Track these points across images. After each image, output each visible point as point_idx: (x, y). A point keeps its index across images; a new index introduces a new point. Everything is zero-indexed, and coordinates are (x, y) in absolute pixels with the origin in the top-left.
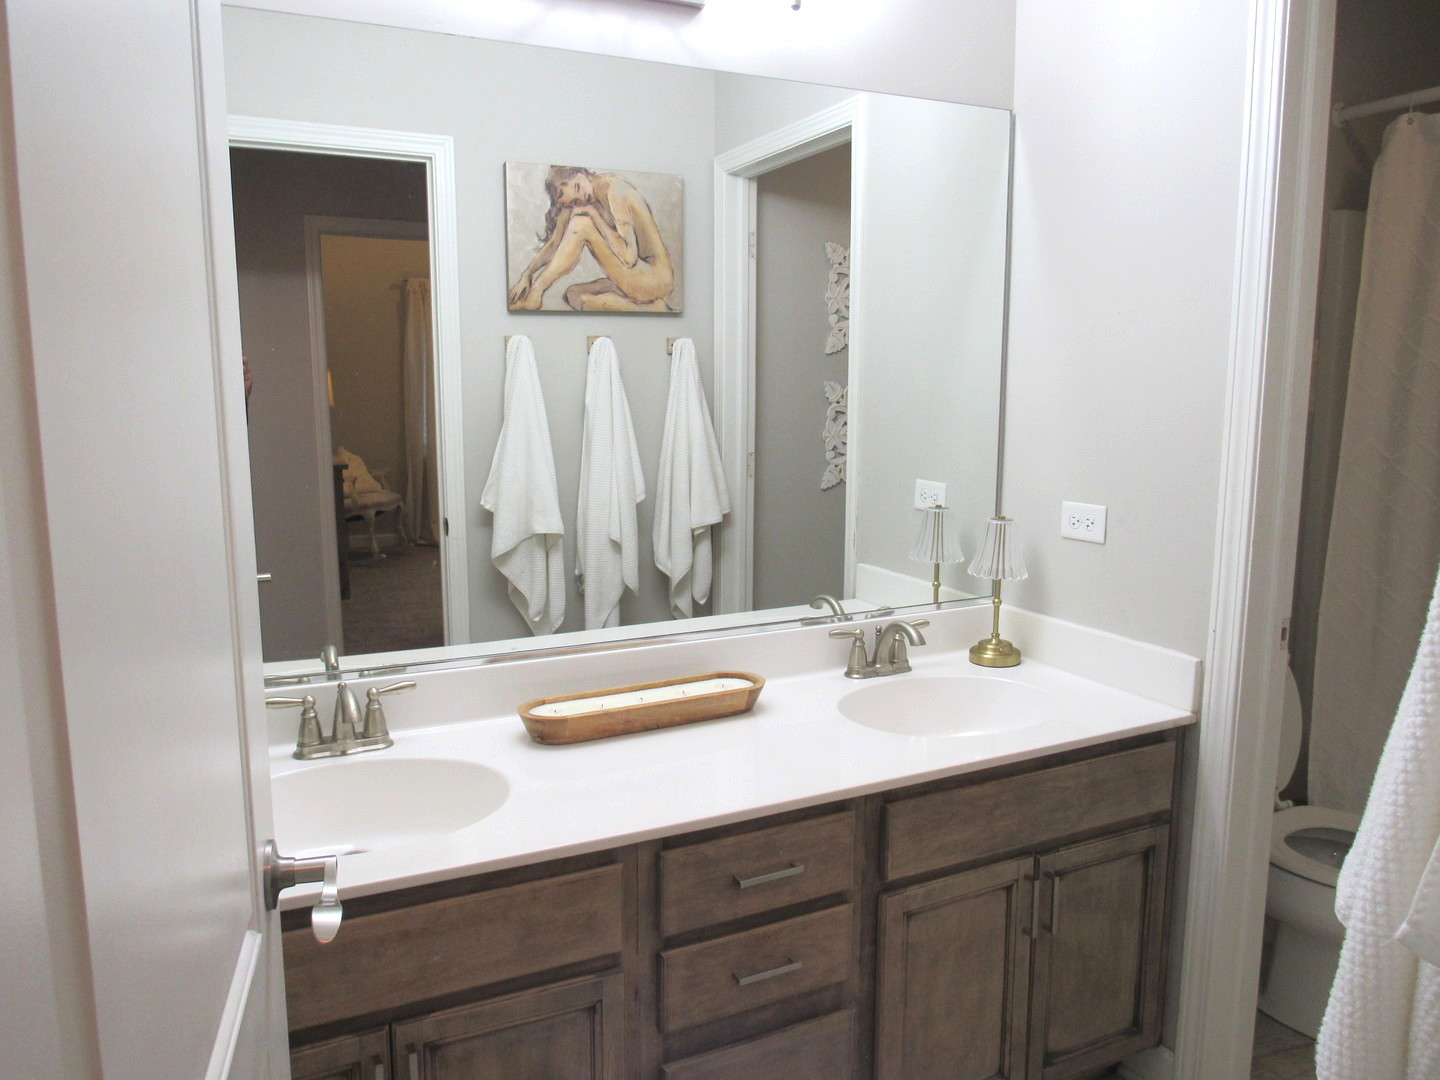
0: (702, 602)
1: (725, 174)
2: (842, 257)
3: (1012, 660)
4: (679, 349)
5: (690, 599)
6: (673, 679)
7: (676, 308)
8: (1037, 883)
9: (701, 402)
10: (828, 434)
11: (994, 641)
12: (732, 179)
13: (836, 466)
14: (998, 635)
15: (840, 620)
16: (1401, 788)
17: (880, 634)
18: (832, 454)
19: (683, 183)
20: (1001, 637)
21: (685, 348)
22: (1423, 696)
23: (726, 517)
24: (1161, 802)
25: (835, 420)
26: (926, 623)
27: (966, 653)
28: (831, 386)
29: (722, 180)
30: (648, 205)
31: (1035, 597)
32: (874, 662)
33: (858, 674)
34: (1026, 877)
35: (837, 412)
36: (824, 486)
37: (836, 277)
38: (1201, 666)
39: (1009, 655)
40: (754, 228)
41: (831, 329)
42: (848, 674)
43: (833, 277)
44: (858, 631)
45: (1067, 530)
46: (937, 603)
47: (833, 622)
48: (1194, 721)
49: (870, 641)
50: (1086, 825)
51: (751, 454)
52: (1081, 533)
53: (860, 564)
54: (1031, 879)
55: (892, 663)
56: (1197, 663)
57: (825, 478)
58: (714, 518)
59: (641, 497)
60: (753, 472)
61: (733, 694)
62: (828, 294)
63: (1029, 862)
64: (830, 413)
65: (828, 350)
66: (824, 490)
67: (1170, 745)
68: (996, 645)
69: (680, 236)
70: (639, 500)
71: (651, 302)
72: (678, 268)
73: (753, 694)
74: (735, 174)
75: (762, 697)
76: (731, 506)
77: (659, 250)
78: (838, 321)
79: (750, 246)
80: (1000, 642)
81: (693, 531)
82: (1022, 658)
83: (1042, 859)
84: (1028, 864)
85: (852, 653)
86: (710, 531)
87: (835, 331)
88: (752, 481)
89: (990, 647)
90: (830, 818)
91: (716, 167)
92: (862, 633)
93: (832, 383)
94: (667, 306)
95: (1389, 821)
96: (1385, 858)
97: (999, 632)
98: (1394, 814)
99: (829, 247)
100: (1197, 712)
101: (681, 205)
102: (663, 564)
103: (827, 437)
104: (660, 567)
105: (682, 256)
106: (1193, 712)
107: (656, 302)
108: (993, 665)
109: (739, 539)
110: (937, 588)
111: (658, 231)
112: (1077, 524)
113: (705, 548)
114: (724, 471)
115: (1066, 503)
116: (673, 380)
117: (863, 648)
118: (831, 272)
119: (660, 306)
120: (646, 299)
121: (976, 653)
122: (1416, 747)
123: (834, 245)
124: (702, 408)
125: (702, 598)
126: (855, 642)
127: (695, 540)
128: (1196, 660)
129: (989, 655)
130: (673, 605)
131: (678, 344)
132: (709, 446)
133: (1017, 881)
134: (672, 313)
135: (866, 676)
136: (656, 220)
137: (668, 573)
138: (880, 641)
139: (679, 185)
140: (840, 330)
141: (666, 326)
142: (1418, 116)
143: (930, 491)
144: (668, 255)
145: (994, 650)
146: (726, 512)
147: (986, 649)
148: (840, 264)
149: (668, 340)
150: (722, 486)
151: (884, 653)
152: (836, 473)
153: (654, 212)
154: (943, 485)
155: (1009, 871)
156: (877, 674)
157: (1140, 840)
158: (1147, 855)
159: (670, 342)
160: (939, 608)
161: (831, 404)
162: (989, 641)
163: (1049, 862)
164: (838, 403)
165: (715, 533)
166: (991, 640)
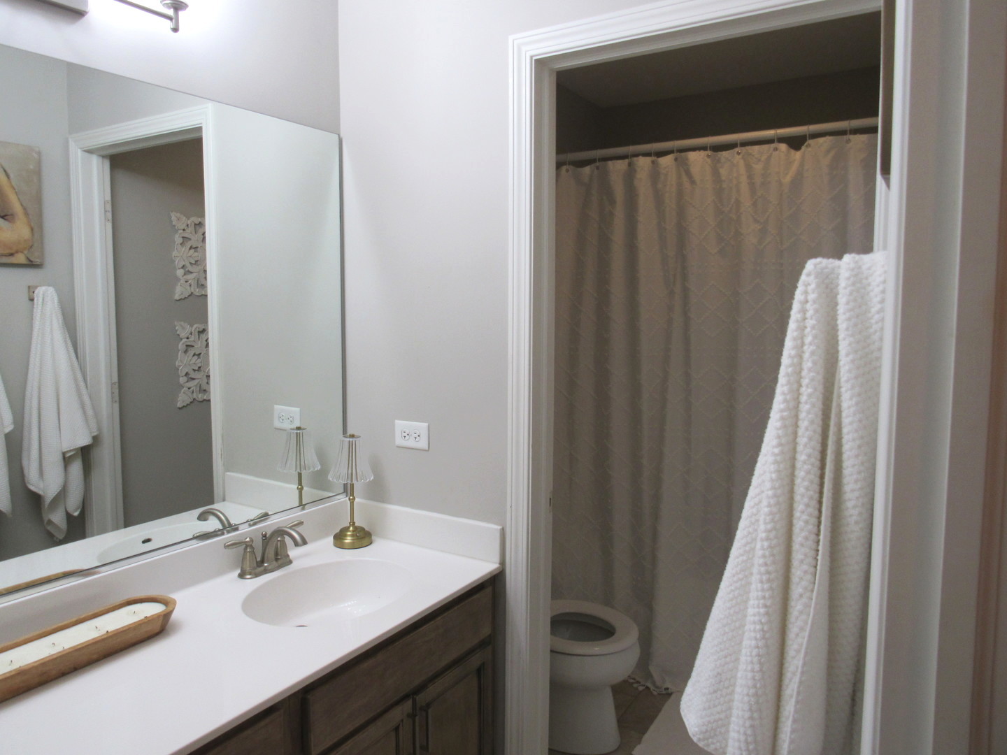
0: (76, 514)
1: (80, 153)
2: (185, 225)
3: (366, 541)
4: (41, 296)
5: (64, 513)
6: (83, 616)
7: (37, 261)
8: (417, 718)
9: (65, 341)
10: (180, 364)
11: (351, 529)
12: (86, 154)
13: (189, 388)
14: (354, 523)
15: (228, 532)
16: (755, 660)
17: (266, 539)
18: (185, 379)
19: (39, 153)
20: (356, 525)
21: (47, 297)
22: (763, 594)
23: (96, 439)
24: (486, 631)
25: (186, 352)
26: (301, 523)
27: (331, 539)
28: (181, 326)
29: (76, 155)
30: (5, 171)
31: (378, 491)
32: (262, 562)
33: (250, 575)
34: (408, 716)
35: (187, 346)
36: (179, 405)
37: (181, 240)
38: (503, 533)
39: (363, 537)
40: (108, 197)
41: (178, 280)
42: (242, 576)
43: (178, 240)
44: (248, 539)
45: (399, 441)
46: (302, 505)
47: (223, 534)
48: (501, 570)
49: (258, 544)
50: (444, 663)
51: (115, 384)
52: (411, 443)
53: (228, 473)
54: (412, 716)
55: (277, 560)
56: (500, 529)
57: (180, 398)
58: (84, 441)
59: (9, 428)
60: (117, 398)
61: (148, 621)
62: (175, 253)
63: (409, 703)
64: (181, 346)
65: (177, 297)
66: (180, 408)
67: (489, 590)
68: (353, 531)
69: (38, 199)
70: (7, 430)
71: (12, 255)
72: (37, 226)
73: (166, 616)
74: (90, 152)
75: (175, 616)
76: (99, 429)
77: (17, 208)
78: (185, 274)
79: (106, 211)
80: (357, 529)
81: (64, 454)
82: (373, 538)
83: (417, 698)
84: (407, 706)
85: (244, 559)
86: (80, 452)
87: (182, 281)
88: (116, 406)
89: (349, 533)
90: (262, 723)
91: (72, 145)
92: (252, 540)
93: (182, 323)
94: (28, 259)
95: (750, 683)
96: (750, 710)
97: (355, 521)
98: (754, 678)
99: (174, 216)
100: (503, 563)
101: (38, 172)
102: (35, 484)
103: (180, 366)
104: (32, 488)
105: (40, 214)
106: (500, 564)
107: (16, 255)
108: (353, 547)
109: (108, 458)
110: (300, 490)
111: (16, 193)
112: (407, 437)
113: (76, 468)
114: (90, 397)
115: (398, 422)
116: (37, 324)
117: (253, 553)
118: (177, 236)
119: (20, 258)
120: (7, 251)
121: (339, 539)
122: (763, 630)
123: (178, 215)
124: (67, 347)
125: (76, 511)
126: (246, 549)
127: (67, 460)
128: (499, 527)
129: (348, 540)
130: (46, 520)
131: (40, 291)
132: (76, 380)
133: (402, 721)
134: (31, 265)
135: (257, 575)
136: (13, 183)
137: (41, 493)
138: (267, 545)
139: (35, 155)
140: (186, 282)
141: (29, 276)
142: (570, 168)
143: (287, 415)
144: (26, 214)
145: (352, 536)
146: (95, 434)
147: (346, 536)
148: (184, 230)
149: (29, 287)
150: (90, 412)
151: (270, 553)
152: (190, 395)
153: (12, 176)
154: (298, 409)
155: (398, 714)
156: (266, 571)
157: (475, 661)
158: (479, 671)
159: (31, 290)
160: (303, 509)
161: (181, 339)
162: (347, 529)
163: (422, 698)
164: (188, 338)
165: (85, 454)
166: (349, 527)
